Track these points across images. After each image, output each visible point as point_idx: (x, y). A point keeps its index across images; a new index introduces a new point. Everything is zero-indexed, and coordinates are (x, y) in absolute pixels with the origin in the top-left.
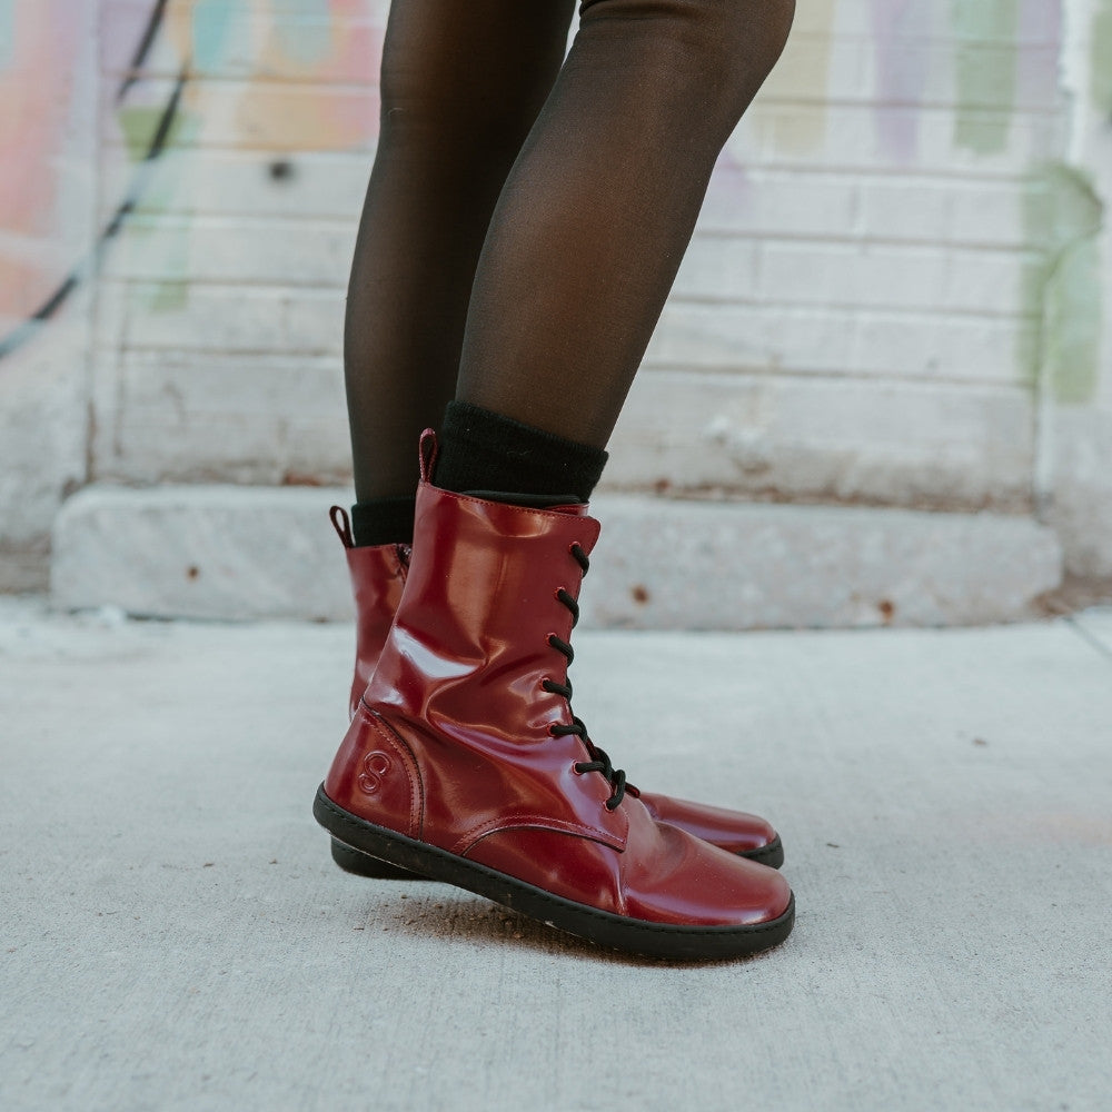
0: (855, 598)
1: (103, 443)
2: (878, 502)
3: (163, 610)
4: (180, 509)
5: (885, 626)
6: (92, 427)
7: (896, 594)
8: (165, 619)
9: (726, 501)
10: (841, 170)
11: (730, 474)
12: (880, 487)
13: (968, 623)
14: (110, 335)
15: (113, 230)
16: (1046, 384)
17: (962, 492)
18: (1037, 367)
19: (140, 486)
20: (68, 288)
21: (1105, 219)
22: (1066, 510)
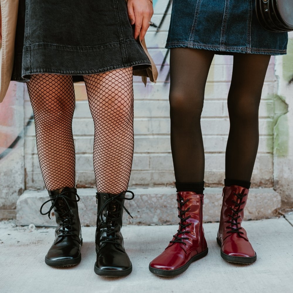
3: (46, 224)
6: (26, 175)
8: (46, 227)
10: (219, 99)
14: (29, 151)
16: (274, 152)
17: (255, 182)
18: (273, 148)
19: (39, 191)
20: (18, 138)
21: (289, 109)
22: (282, 186)
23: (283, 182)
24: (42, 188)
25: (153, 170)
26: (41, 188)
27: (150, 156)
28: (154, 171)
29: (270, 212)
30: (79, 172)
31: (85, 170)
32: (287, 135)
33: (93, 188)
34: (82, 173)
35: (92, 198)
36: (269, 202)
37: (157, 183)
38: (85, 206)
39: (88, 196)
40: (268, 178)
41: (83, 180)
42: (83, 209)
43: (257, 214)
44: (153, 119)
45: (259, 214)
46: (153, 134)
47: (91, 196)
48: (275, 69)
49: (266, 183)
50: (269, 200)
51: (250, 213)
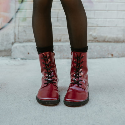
0: (108, 54)
1: (17, 38)
2: (110, 42)
3: (25, 58)
4: (27, 46)
5: (112, 57)
6: (15, 36)
7: (113, 53)
8: (25, 59)
9: (92, 42)
10: (104, 2)
11: (92, 39)
12: (110, 40)
13: (122, 57)
14: (17, 24)
15: (17, 12)
17: (120, 41)
20: (12, 19)
26: (22, 42)
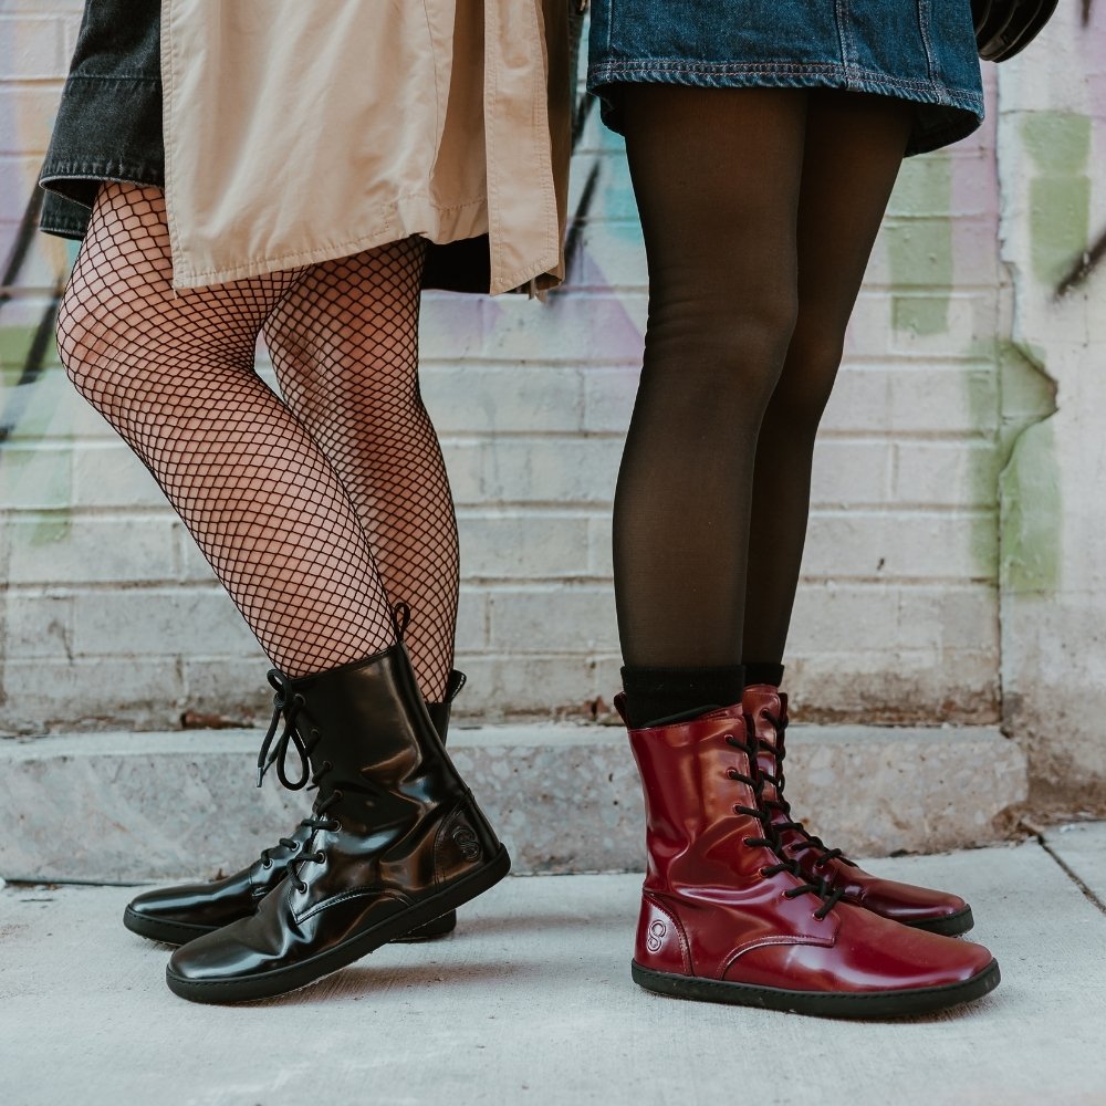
16: (1004, 579)
17: (923, 701)
18: (997, 561)
19: (26, 738)
21: (1061, 399)
22: (1036, 717)
23: (1040, 702)
24: (41, 728)
25: (502, 653)
26: (36, 725)
27: (489, 594)
28: (505, 658)
29: (981, 819)
30: (192, 660)
31: (221, 654)
32: (1055, 506)
33: (251, 726)
34: (209, 664)
35: (243, 764)
36: (977, 779)
37: (518, 709)
38: (214, 796)
39: (225, 755)
40: (977, 687)
41: (213, 694)
42: (203, 810)
43: (928, 830)
44: (499, 441)
45: (935, 829)
46: (502, 505)
47: (239, 754)
48: (1002, 235)
49: (973, 705)
50: (975, 770)
51: (898, 824)
